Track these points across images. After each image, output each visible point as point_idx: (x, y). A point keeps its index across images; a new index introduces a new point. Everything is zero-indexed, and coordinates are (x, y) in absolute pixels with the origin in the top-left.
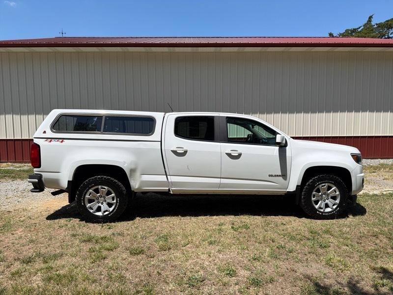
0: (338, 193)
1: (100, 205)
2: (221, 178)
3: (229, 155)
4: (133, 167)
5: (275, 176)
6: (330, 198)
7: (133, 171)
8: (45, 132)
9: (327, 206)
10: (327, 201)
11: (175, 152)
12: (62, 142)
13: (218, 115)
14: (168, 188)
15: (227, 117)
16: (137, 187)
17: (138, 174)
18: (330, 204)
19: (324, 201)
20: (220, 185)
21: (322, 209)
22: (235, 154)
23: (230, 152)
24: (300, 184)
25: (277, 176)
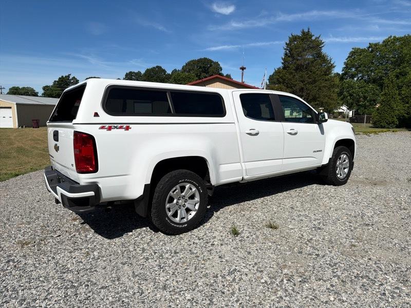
2: (283, 159)
11: (249, 134)
14: (242, 177)
20: (282, 166)
24: (331, 157)
25: (318, 151)
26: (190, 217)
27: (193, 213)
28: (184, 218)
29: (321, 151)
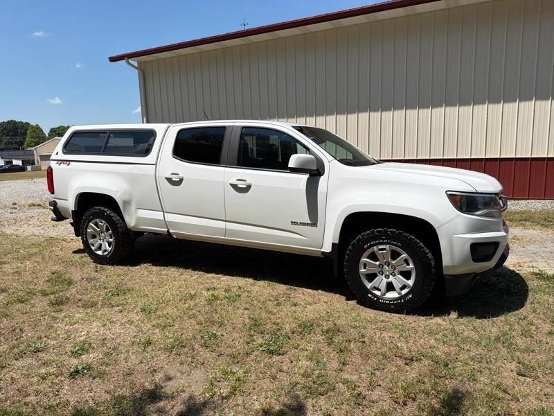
0: (411, 266)
1: (101, 242)
2: (226, 221)
3: (235, 186)
4: (126, 198)
5: (301, 224)
6: (396, 272)
7: (127, 203)
8: (57, 154)
9: (390, 287)
10: (391, 279)
11: (169, 180)
12: (68, 165)
14: (166, 230)
16: (132, 225)
17: (133, 207)
18: (397, 285)
19: (387, 277)
20: (226, 231)
21: (379, 290)
22: (242, 185)
23: (235, 182)
24: (337, 242)
25: (304, 224)
29: (315, 225)
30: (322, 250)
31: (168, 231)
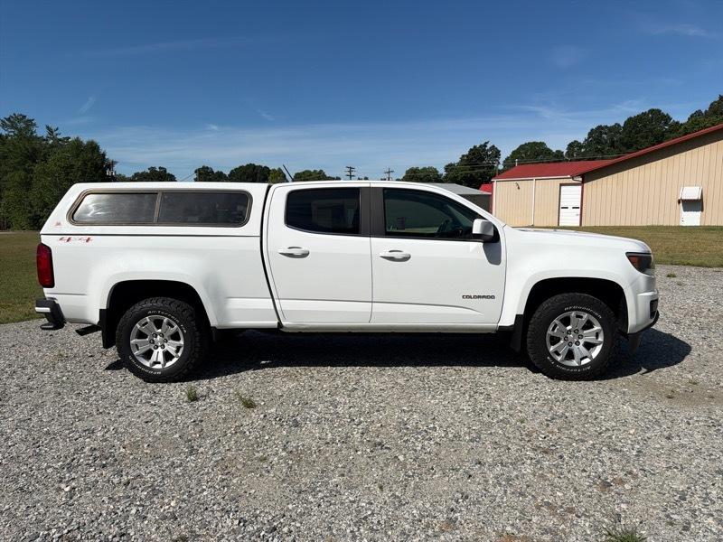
2: (372, 302)
3: (388, 258)
5: (476, 297)
8: (59, 224)
11: (287, 254)
12: (88, 240)
13: (368, 185)
14: (276, 322)
15: (385, 189)
16: (219, 321)
17: (221, 296)
20: (371, 316)
22: (397, 255)
23: (388, 254)
24: (522, 313)
25: (479, 297)
26: (169, 364)
27: (175, 360)
28: (159, 363)
29: (493, 297)
30: (499, 324)
31: (280, 324)
